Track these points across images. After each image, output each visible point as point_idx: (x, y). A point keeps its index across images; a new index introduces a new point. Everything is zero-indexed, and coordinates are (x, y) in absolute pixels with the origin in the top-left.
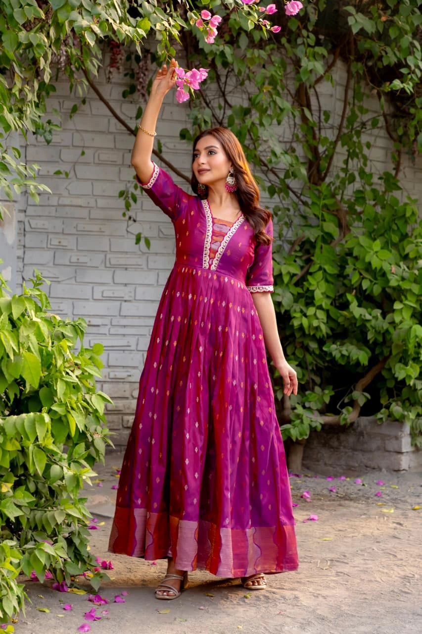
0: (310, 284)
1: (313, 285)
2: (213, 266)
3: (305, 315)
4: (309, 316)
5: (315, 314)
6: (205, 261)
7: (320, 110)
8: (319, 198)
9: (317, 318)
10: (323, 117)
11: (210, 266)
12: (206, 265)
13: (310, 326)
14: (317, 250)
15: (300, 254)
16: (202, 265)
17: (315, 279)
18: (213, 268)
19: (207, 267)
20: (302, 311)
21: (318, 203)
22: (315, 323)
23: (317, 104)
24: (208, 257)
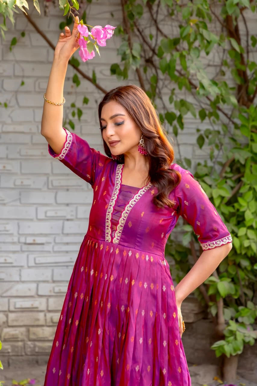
0: (241, 206)
1: (244, 207)
2: (115, 239)
3: (236, 236)
4: (241, 236)
5: (246, 234)
6: (107, 233)
7: (247, 34)
8: (248, 120)
9: (248, 239)
10: (250, 42)
11: (112, 238)
12: (108, 238)
13: (241, 246)
14: (247, 171)
15: (230, 175)
16: (104, 238)
17: (245, 200)
18: (116, 241)
19: (110, 241)
20: (233, 232)
21: (247, 124)
22: (246, 244)
23: (245, 29)
24: (110, 230)
